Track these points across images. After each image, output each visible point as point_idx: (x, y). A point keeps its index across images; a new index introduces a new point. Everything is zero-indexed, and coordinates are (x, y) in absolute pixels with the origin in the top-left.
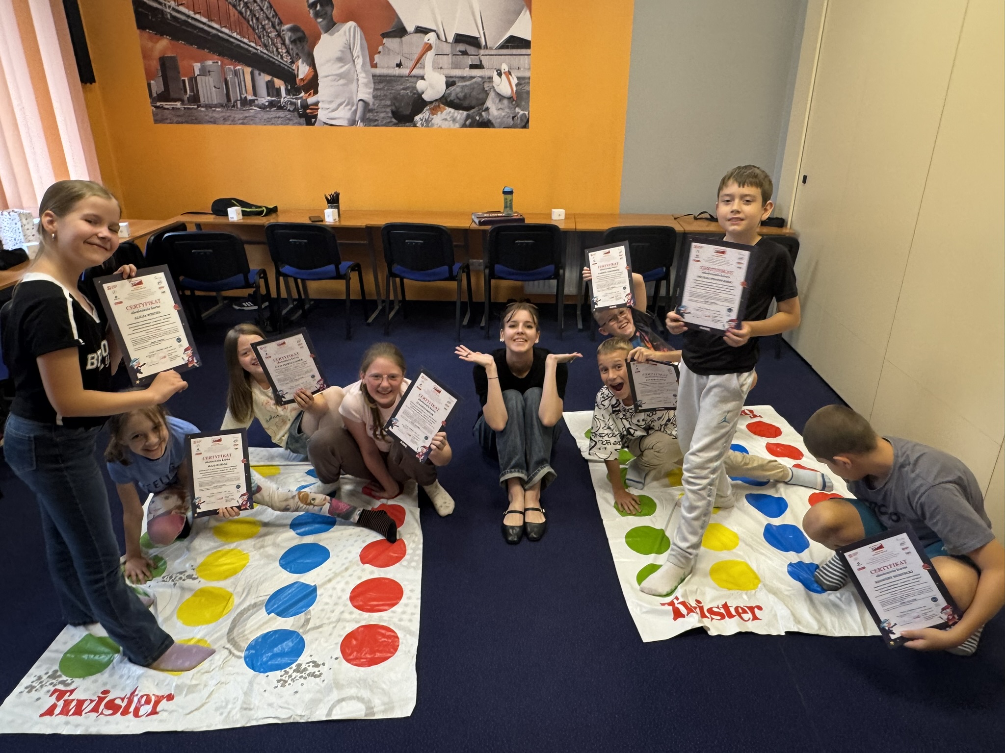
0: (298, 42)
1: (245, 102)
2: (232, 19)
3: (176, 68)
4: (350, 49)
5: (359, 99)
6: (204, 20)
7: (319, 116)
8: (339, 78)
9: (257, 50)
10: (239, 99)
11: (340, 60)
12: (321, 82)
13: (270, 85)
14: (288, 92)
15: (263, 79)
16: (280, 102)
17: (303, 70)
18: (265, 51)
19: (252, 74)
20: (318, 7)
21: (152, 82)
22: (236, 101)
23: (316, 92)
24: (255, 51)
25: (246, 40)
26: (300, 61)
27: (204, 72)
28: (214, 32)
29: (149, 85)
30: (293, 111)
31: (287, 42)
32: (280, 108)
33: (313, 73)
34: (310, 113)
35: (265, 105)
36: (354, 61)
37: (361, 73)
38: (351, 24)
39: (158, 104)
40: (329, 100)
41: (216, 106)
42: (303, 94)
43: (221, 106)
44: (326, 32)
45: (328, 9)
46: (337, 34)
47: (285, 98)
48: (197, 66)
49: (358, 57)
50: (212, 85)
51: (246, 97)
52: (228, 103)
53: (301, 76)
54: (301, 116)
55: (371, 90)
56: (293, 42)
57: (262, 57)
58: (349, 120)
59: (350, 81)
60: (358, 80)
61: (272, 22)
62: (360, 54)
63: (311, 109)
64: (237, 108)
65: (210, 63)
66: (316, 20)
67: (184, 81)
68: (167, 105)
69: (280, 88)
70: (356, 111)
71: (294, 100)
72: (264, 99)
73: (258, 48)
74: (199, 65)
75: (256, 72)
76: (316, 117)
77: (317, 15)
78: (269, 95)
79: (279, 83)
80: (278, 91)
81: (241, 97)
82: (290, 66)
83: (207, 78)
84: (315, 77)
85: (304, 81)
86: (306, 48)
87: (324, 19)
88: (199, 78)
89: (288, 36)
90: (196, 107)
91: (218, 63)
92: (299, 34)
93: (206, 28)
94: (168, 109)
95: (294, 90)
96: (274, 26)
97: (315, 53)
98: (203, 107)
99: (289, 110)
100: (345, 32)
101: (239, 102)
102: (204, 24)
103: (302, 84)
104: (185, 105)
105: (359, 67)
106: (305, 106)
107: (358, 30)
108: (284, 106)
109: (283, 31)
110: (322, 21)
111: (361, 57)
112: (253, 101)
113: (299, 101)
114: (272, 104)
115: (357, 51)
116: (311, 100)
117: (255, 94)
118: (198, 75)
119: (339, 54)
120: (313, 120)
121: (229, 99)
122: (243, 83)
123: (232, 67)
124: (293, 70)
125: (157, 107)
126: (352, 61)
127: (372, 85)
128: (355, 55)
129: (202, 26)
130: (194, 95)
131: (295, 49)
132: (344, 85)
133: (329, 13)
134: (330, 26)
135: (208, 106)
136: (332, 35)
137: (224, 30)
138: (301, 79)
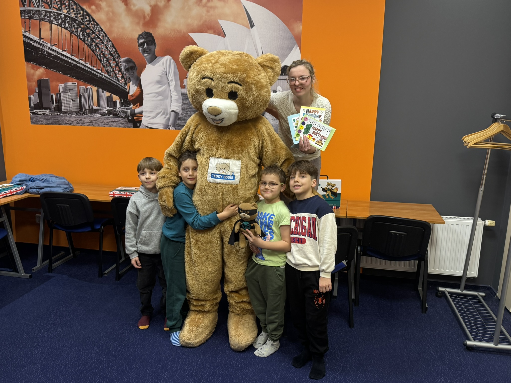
0: (130, 70)
1: (92, 111)
2: (87, 54)
3: (48, 87)
4: (167, 75)
5: (171, 110)
6: (68, 55)
7: (143, 122)
8: (157, 95)
9: (102, 75)
10: (88, 108)
11: (159, 82)
12: (145, 97)
13: (109, 99)
14: (122, 104)
15: (105, 95)
16: (115, 111)
17: (133, 89)
18: (107, 76)
19: (98, 91)
20: (145, 46)
21: (32, 96)
22: (85, 110)
23: (141, 105)
24: (100, 76)
25: (95, 69)
26: (131, 82)
27: (66, 90)
28: (74, 63)
29: (30, 99)
30: (124, 118)
31: (123, 69)
32: (116, 115)
33: (140, 91)
34: (137, 119)
35: (105, 113)
36: (169, 84)
37: (173, 92)
38: (168, 57)
39: (35, 111)
40: (150, 111)
41: (72, 113)
42: (132, 106)
43: (76, 113)
44: (150, 63)
45: (152, 47)
46: (157, 65)
47: (119, 108)
48: (61, 86)
49: (172, 80)
50: (70, 99)
51: (92, 107)
52: (81, 111)
53: (131, 93)
54: (130, 121)
55: (180, 104)
56: (127, 70)
57: (105, 80)
58: (164, 125)
59: (166, 98)
60: (171, 97)
61: (113, 56)
62: (173, 78)
63: (137, 116)
64: (86, 115)
65: (70, 83)
66: (143, 54)
67: (52, 96)
68: (40, 112)
69: (116, 101)
70: (169, 119)
71: (126, 110)
72: (105, 109)
73: (103, 73)
74: (63, 85)
75: (101, 90)
76: (140, 122)
77: (144, 51)
78: (108, 106)
79: (116, 98)
80: (115, 103)
81: (89, 107)
82: (124, 86)
83: (67, 94)
84: (141, 93)
85: (133, 96)
86: (136, 74)
87: (149, 54)
88: (62, 94)
89: (123, 66)
90: (59, 113)
91: (75, 84)
92: (131, 65)
93: (69, 60)
94: (40, 114)
95: (126, 102)
96: (114, 59)
97: (141, 78)
98: (63, 113)
99: (122, 117)
100: (163, 64)
101: (87, 111)
102: (68, 58)
103: (132, 99)
104: (52, 112)
105: (172, 88)
106: (133, 114)
107: (172, 61)
108: (119, 114)
109: (120, 62)
110: (147, 55)
111: (174, 80)
112: (97, 110)
113: (129, 111)
114: (110, 112)
115: (171, 77)
116: (137, 110)
117: (99, 105)
118: (62, 92)
119: (158, 78)
120: (138, 124)
121: (81, 108)
122: (91, 97)
123: (84, 87)
124: (126, 89)
125: (33, 113)
126: (167, 83)
127: (181, 101)
128: (170, 79)
129: (67, 59)
130: (58, 106)
131: (128, 74)
132: (161, 100)
133: (153, 49)
134: (153, 59)
135: (67, 113)
136: (154, 65)
137: (81, 61)
138: (131, 95)
